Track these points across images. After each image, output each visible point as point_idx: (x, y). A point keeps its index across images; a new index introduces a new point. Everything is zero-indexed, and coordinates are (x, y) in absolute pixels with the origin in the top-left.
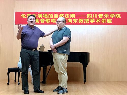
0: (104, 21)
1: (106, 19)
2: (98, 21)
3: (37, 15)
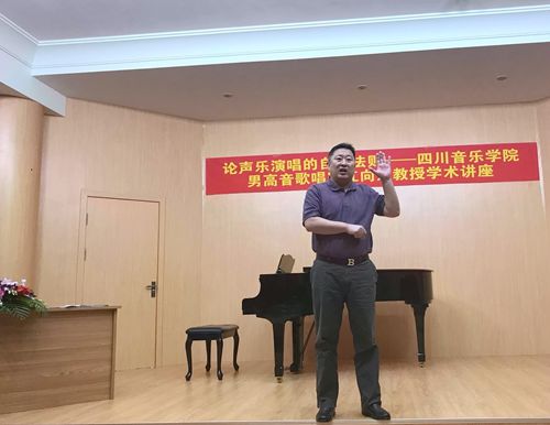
0: (471, 170)
1: (476, 165)
2: (451, 171)
3: (269, 163)
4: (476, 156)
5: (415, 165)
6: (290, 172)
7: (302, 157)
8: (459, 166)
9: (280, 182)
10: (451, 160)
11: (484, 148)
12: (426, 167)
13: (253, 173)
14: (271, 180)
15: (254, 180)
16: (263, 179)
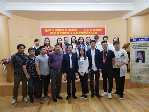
0: (93, 33)
2: (90, 33)
3: (54, 30)
4: (94, 30)
5: (83, 31)
6: (59, 32)
7: (61, 29)
8: (91, 32)
9: (57, 34)
10: (90, 30)
11: (96, 28)
12: (85, 31)
13: (51, 31)
14: (55, 33)
15: (51, 33)
16: (53, 33)
